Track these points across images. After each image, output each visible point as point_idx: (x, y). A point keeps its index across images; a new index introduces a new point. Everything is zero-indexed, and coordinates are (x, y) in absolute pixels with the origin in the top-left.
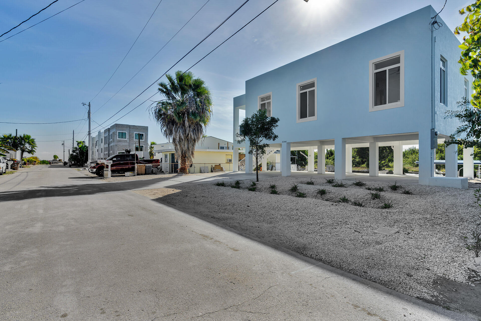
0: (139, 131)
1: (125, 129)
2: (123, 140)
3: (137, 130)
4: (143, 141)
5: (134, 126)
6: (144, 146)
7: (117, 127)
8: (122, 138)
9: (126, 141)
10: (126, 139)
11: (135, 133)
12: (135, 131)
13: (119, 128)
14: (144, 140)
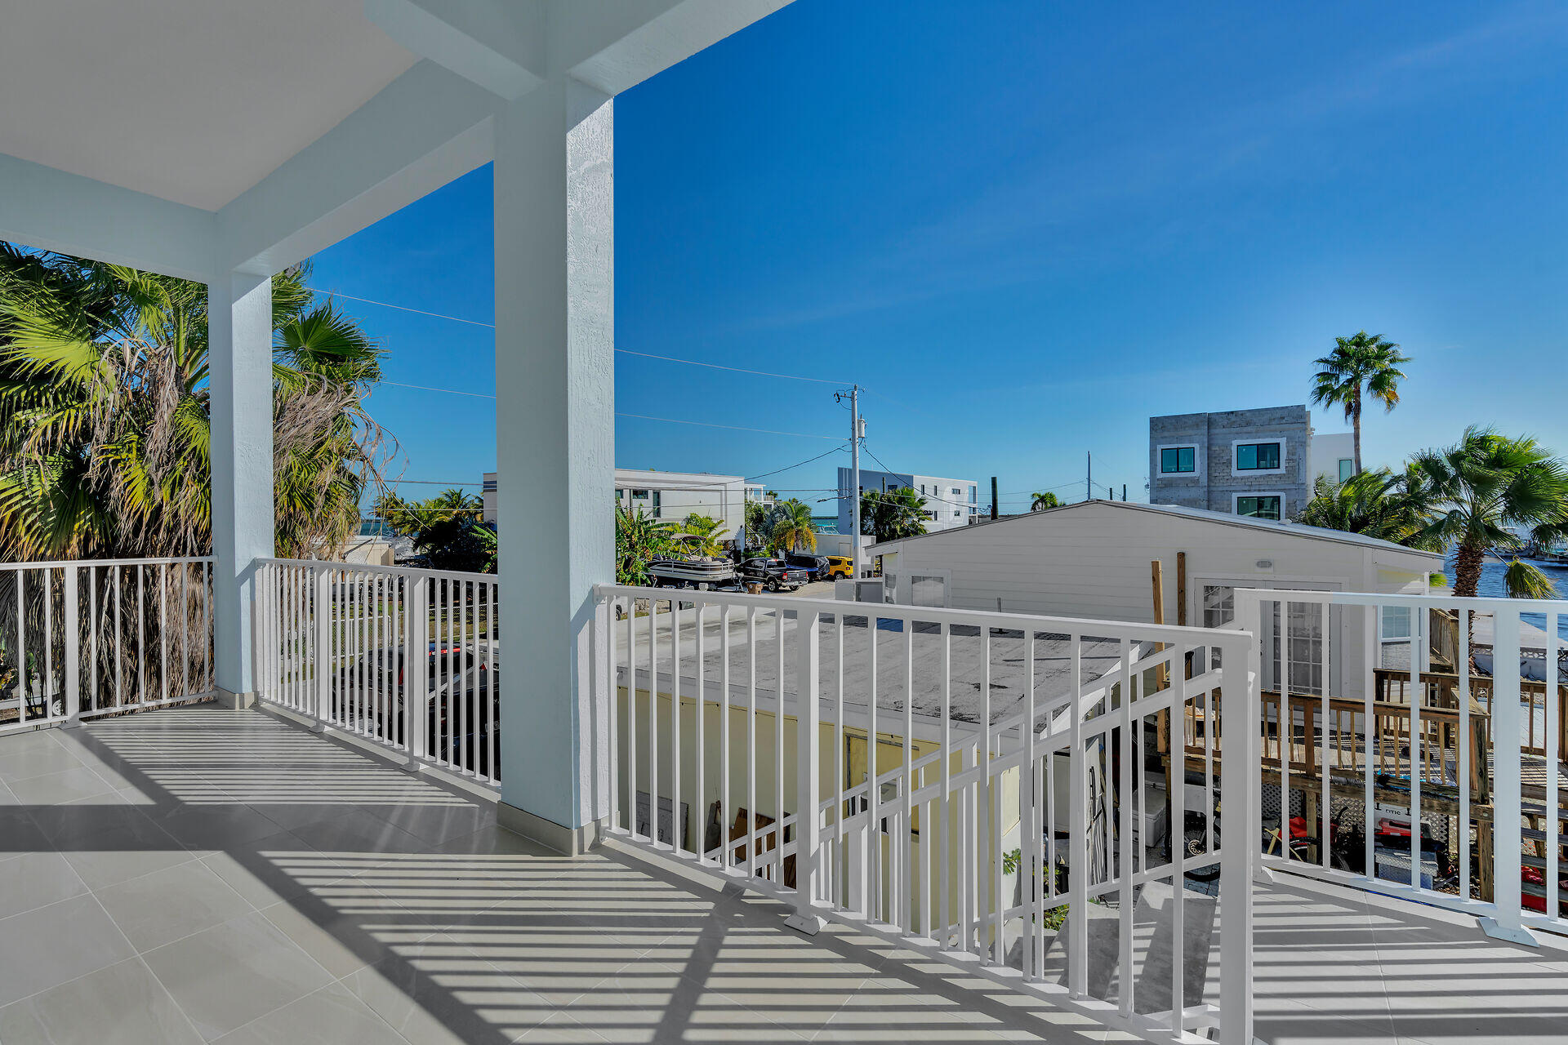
0: (1257, 432)
1: (1191, 432)
2: (1180, 478)
3: (1245, 429)
4: (1280, 477)
5: (1231, 416)
6: (1283, 496)
7: (1156, 431)
8: (1178, 471)
9: (1196, 481)
10: (1196, 474)
11: (1235, 443)
12: (1238, 435)
13: (1166, 434)
14: (1282, 470)
